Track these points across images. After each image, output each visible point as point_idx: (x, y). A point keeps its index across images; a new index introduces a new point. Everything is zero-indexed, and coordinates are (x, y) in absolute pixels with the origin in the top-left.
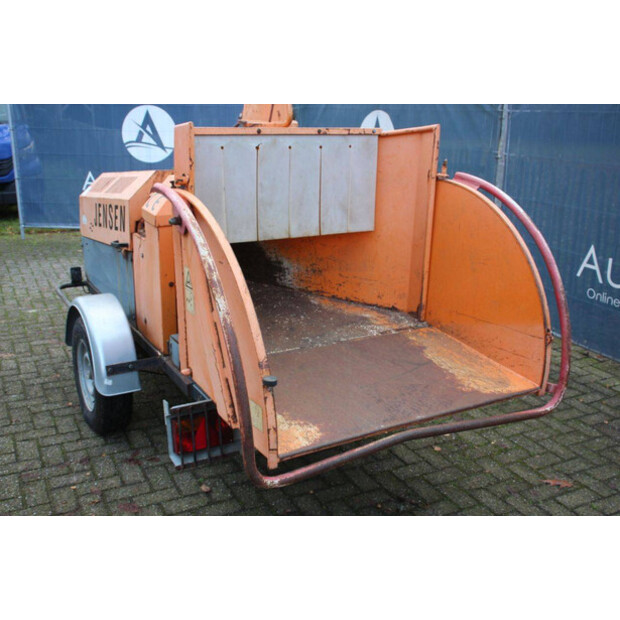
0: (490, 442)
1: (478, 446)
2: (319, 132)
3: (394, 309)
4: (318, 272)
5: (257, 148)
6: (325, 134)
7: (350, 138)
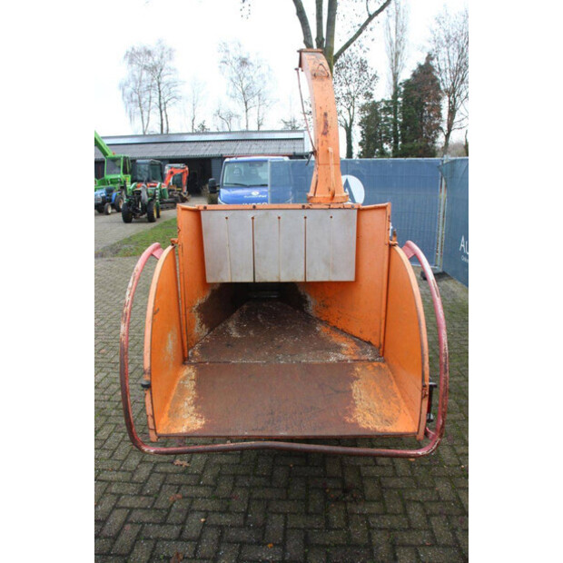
0: (460, 465)
1: (448, 466)
2: (303, 206)
3: (369, 343)
4: (326, 307)
5: (253, 218)
6: (308, 208)
7: (332, 211)
